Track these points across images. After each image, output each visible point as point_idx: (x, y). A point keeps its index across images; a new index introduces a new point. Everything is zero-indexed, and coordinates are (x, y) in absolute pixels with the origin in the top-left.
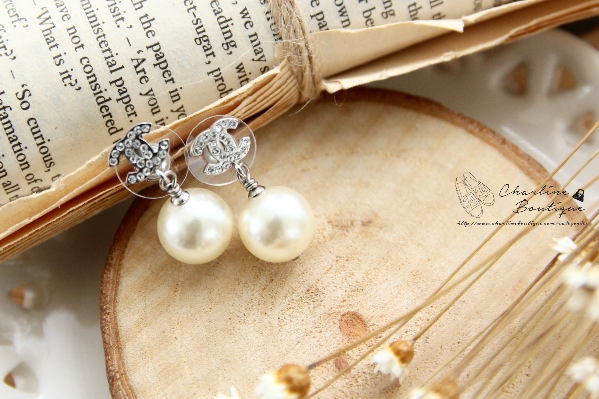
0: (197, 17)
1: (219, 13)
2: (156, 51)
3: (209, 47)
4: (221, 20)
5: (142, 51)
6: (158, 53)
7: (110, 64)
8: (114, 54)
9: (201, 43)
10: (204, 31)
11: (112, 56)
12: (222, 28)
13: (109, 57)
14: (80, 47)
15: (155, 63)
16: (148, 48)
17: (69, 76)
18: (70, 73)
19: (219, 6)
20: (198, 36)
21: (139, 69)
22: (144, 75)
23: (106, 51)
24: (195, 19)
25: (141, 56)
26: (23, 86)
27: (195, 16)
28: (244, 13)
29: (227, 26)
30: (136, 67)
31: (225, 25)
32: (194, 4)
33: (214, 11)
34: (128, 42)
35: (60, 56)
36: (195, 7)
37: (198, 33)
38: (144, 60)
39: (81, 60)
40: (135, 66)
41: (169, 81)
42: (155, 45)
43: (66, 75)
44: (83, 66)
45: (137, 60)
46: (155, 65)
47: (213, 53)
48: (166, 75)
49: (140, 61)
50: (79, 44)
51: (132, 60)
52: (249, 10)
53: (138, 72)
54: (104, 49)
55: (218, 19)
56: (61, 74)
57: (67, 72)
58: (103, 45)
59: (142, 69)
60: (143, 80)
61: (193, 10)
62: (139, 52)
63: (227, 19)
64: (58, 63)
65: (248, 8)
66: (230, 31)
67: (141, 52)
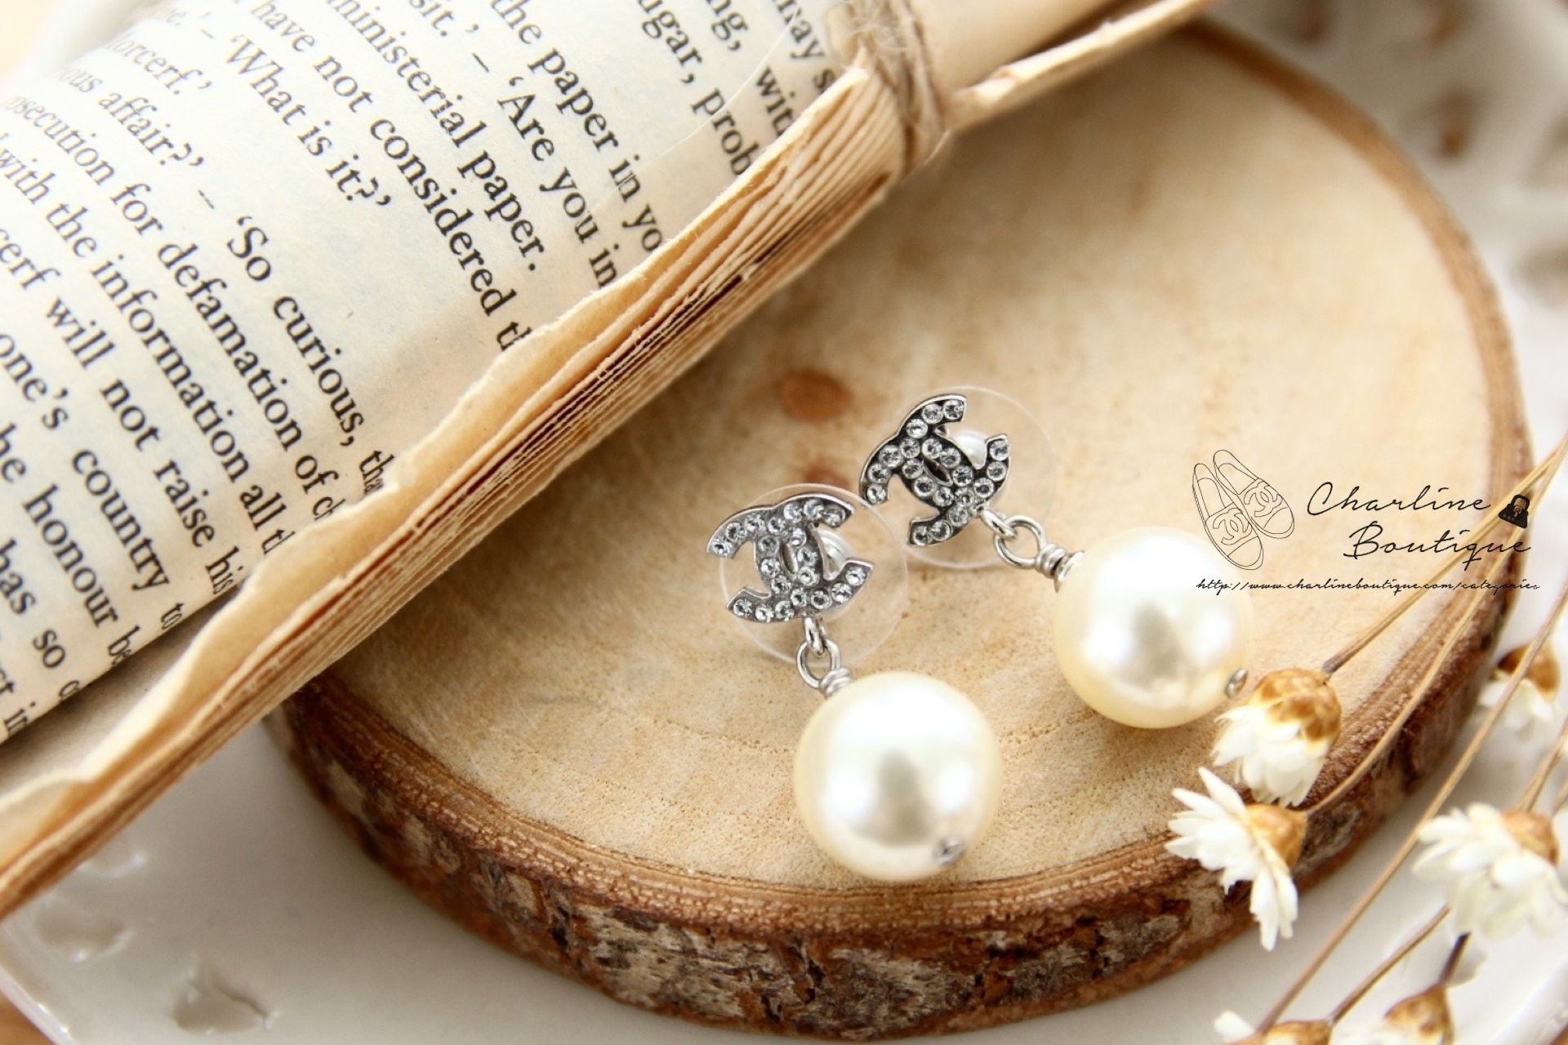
2: (555, 72)
3: (681, 38)
5: (521, 78)
6: (561, 75)
7: (448, 125)
8: (452, 98)
9: (659, 35)
10: (660, 2)
11: (449, 104)
13: (443, 109)
14: (360, 99)
15: (560, 102)
16: (532, 68)
17: (354, 174)
18: (354, 165)
20: (648, 17)
21: (524, 123)
22: (539, 137)
23: (429, 95)
25: (521, 91)
26: (241, 222)
30: (515, 120)
34: (479, 65)
35: (316, 130)
37: (648, 10)
38: (530, 99)
39: (373, 130)
40: (513, 116)
41: (604, 141)
42: (549, 58)
43: (345, 172)
44: (382, 144)
45: (514, 101)
46: (561, 107)
47: (695, 53)
48: (594, 127)
49: (521, 103)
50: (358, 94)
51: (501, 103)
53: (523, 133)
54: (423, 93)
56: (331, 173)
57: (345, 164)
58: (417, 83)
59: (530, 122)
60: (541, 151)
62: (513, 83)
64: (315, 149)
67: (517, 82)
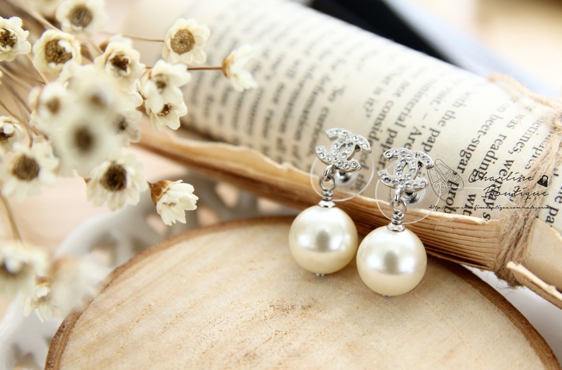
0: (479, 139)
1: (494, 149)
2: (433, 135)
3: (465, 163)
4: (491, 154)
5: (425, 128)
6: (433, 138)
7: (400, 118)
8: (409, 114)
9: (462, 156)
10: (473, 150)
11: (407, 115)
12: (485, 159)
13: (405, 114)
15: (424, 142)
16: (431, 129)
17: (372, 104)
18: (375, 102)
19: (500, 146)
20: (466, 150)
21: (412, 137)
22: (411, 143)
23: (407, 109)
24: (477, 139)
25: (421, 130)
27: (479, 137)
28: (509, 163)
29: (490, 161)
30: (412, 134)
31: (489, 159)
32: (487, 131)
33: (493, 145)
36: (485, 133)
37: (468, 149)
38: (420, 134)
42: (436, 131)
43: (371, 101)
44: (385, 106)
45: (417, 130)
46: (423, 144)
47: (463, 169)
49: (418, 132)
50: (399, 93)
51: (415, 127)
52: (513, 165)
53: (409, 138)
55: (489, 151)
56: (369, 99)
58: (410, 105)
59: (414, 138)
60: (407, 146)
61: (482, 134)
62: (423, 127)
63: (495, 157)
65: (514, 162)
66: (488, 165)
